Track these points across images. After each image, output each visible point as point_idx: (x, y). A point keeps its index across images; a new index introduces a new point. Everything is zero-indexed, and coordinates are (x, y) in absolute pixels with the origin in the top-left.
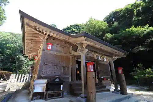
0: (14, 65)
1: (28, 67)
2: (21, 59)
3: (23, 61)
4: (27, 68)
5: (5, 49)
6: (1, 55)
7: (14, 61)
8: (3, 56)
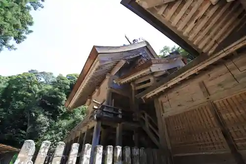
0: (23, 132)
1: (55, 133)
2: (39, 120)
3: (41, 124)
4: (54, 136)
5: (14, 100)
6: (2, 110)
7: (25, 124)
8: (4, 113)
